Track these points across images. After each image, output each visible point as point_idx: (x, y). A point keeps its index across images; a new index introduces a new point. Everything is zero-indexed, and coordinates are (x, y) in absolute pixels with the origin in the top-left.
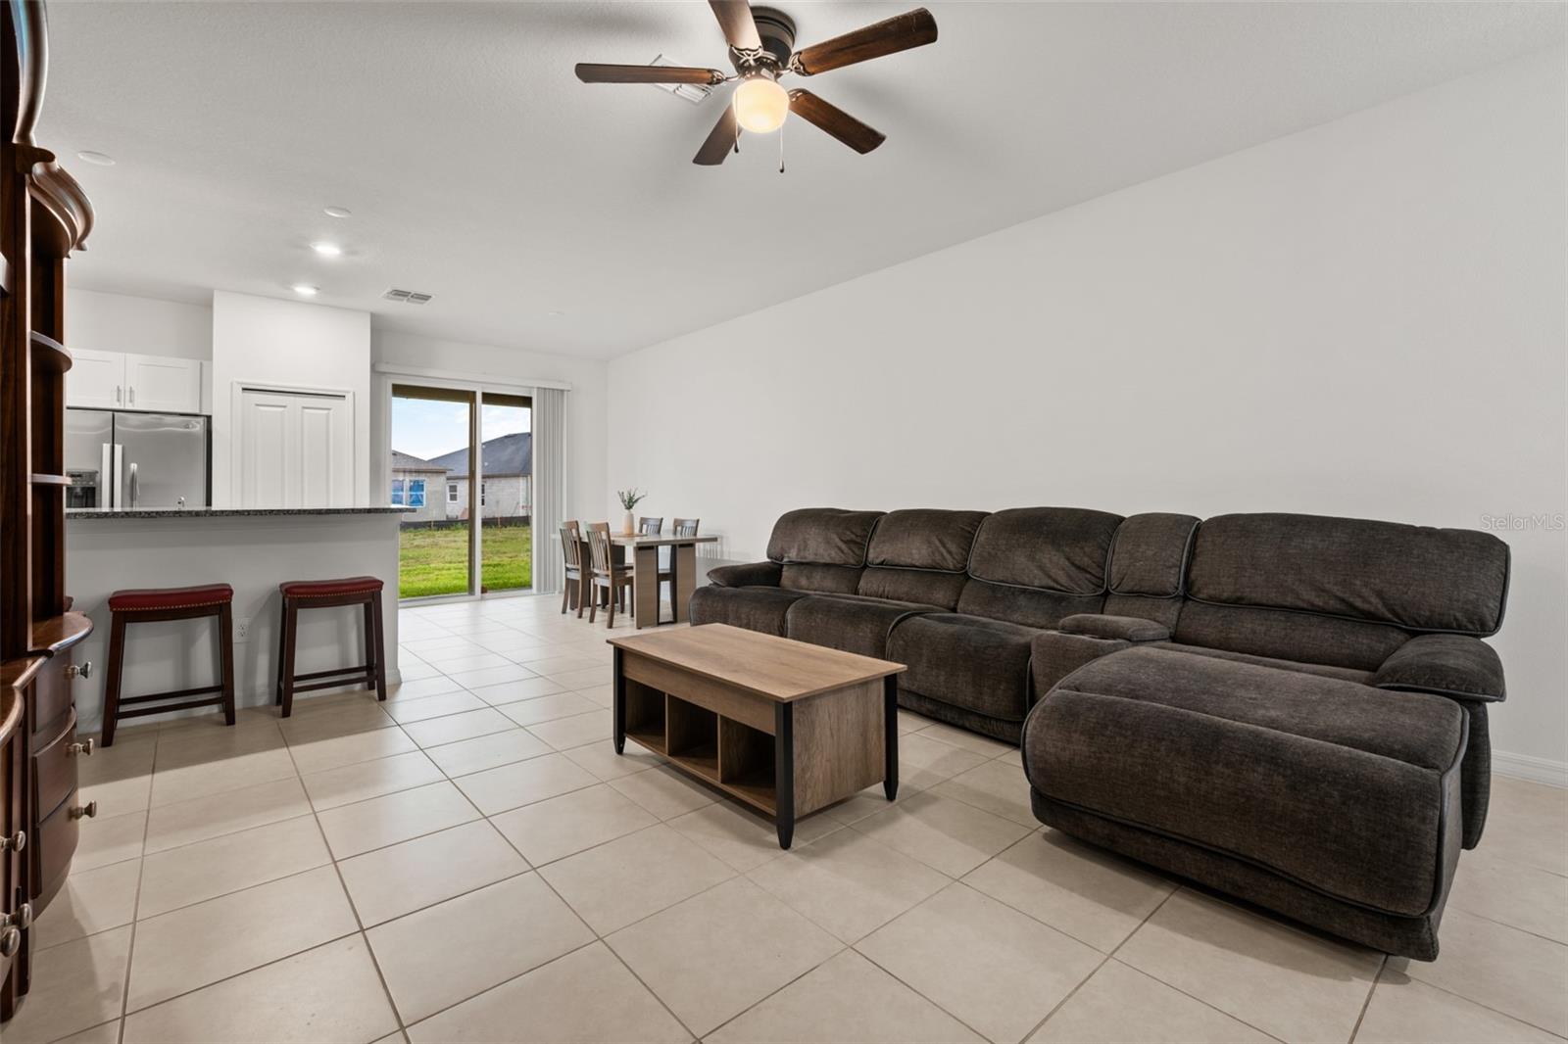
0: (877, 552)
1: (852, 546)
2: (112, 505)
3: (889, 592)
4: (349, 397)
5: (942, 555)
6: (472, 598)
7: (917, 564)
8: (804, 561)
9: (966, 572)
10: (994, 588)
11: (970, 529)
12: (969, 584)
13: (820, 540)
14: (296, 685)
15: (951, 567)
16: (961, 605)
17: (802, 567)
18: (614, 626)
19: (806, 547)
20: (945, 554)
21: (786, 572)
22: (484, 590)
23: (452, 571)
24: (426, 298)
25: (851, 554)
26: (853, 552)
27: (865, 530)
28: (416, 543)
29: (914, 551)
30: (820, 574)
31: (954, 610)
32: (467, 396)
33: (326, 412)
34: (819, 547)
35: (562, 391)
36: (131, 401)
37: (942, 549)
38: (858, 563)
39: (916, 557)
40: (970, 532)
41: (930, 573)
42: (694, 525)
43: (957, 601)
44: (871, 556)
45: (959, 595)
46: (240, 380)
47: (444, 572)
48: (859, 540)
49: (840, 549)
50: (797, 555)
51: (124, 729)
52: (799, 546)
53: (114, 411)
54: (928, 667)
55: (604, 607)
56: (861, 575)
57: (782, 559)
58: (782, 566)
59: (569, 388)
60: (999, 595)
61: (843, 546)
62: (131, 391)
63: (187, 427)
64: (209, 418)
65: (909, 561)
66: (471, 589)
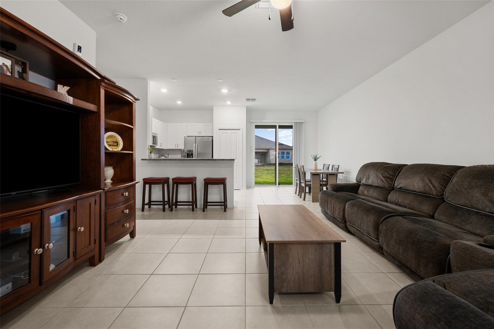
0: (400, 183)
1: (387, 179)
2: (195, 158)
3: (400, 202)
4: (241, 129)
5: (430, 188)
6: (275, 186)
7: (417, 191)
8: (368, 184)
9: (443, 198)
10: (457, 208)
11: (448, 175)
12: (443, 205)
13: (374, 176)
14: (208, 204)
15: (435, 194)
16: (436, 215)
17: (367, 187)
18: (305, 200)
19: (369, 178)
20: (431, 187)
21: (361, 188)
22: (279, 184)
23: (285, 178)
24: (254, 100)
25: (387, 183)
26: (388, 182)
27: (394, 172)
28: (284, 169)
29: (415, 184)
30: (372, 190)
31: (432, 217)
32: (274, 127)
33: (236, 134)
34: (373, 179)
35: (302, 123)
36: (201, 134)
37: (430, 184)
38: (390, 187)
39: (416, 187)
40: (448, 177)
41: (423, 196)
42: (337, 167)
43: (434, 212)
44: (396, 184)
45: (436, 210)
46: (218, 127)
47: (283, 178)
48: (391, 177)
49: (382, 180)
50: (365, 181)
51: (178, 208)
52: (367, 177)
53: (196, 136)
54: (395, 243)
55: (309, 193)
56: (390, 193)
57: (361, 183)
58: (360, 185)
59: (304, 122)
60: (459, 213)
61: (383, 179)
62: (201, 132)
63: (208, 139)
64: (213, 137)
65: (412, 189)
66: (276, 184)
